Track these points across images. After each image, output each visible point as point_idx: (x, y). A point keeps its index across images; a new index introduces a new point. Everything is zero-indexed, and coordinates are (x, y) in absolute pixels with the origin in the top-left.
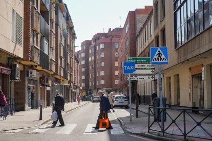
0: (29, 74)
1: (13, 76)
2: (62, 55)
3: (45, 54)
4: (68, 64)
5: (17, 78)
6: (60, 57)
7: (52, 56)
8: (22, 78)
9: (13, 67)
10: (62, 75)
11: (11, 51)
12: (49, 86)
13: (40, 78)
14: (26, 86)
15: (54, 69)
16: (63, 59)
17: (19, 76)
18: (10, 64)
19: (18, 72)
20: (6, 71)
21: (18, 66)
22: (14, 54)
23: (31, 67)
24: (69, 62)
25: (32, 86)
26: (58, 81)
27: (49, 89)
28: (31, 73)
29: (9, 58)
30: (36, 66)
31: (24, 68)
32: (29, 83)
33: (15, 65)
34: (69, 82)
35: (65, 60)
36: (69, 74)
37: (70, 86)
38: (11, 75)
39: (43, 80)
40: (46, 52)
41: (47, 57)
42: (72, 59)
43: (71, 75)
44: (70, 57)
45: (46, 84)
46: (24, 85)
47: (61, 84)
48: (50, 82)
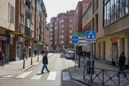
0: (19, 39)
1: (8, 41)
2: (38, 27)
3: (28, 28)
4: (42, 32)
5: (11, 43)
6: (37, 28)
7: (32, 29)
8: (14, 42)
9: (9, 36)
10: (38, 39)
11: (7, 28)
12: (31, 46)
13: (25, 41)
14: (17, 46)
15: (33, 36)
16: (39, 30)
17: (12, 41)
18: (7, 35)
19: (11, 39)
20: (5, 39)
21: (11, 36)
22: (9, 29)
23: (20, 35)
24: (42, 31)
25: (20, 46)
26: (36, 42)
27: (30, 47)
28: (20, 39)
29: (6, 31)
30: (22, 35)
31: (15, 36)
32: (18, 44)
33: (10, 35)
34: (43, 42)
35: (40, 30)
36: (42, 38)
37: (43, 45)
38: (7, 41)
39: (27, 43)
40: (28, 27)
41: (29, 29)
42: (44, 29)
43: (43, 38)
44: (43, 28)
45: (28, 45)
46: (15, 46)
47: (38, 44)
48: (31, 44)
